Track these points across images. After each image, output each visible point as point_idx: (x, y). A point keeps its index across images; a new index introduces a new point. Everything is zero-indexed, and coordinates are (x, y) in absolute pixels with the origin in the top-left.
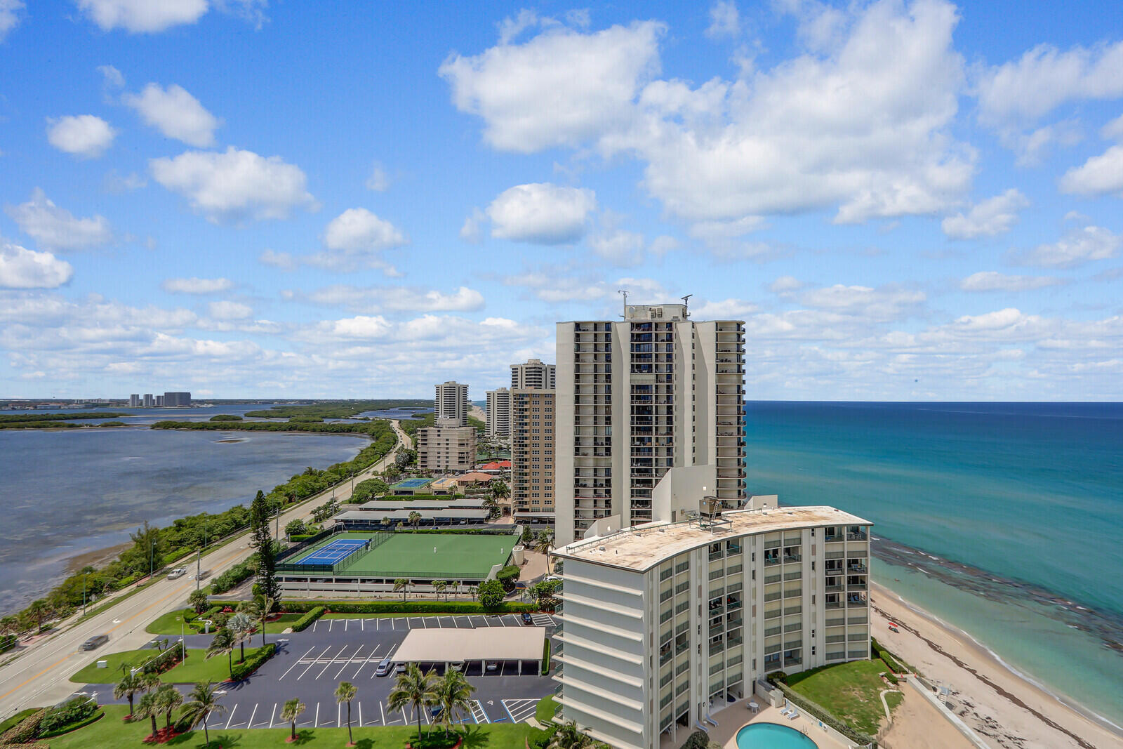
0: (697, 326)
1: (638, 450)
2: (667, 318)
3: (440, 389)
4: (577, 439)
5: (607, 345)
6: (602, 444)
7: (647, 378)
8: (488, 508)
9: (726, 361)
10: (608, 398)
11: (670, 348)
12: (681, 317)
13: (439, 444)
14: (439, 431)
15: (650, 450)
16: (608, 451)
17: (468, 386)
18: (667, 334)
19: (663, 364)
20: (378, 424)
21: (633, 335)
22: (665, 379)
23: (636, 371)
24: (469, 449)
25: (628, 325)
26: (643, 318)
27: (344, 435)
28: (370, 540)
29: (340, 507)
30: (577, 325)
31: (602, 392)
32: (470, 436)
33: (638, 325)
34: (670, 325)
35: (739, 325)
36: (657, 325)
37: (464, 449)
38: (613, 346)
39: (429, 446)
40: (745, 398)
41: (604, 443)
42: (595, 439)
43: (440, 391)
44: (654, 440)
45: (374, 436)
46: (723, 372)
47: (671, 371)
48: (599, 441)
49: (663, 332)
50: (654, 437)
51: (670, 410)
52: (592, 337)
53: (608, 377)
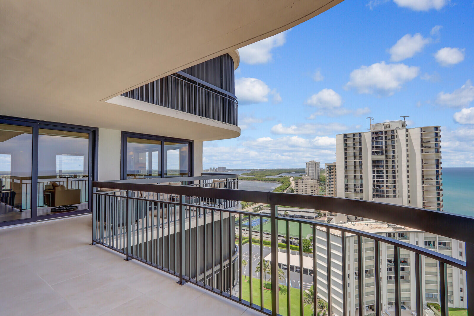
0: (410, 131)
1: (377, 191)
2: (393, 128)
3: (308, 164)
4: (346, 185)
5: (360, 143)
6: (358, 187)
7: (381, 157)
8: (316, 213)
9: (428, 147)
10: (361, 167)
11: (393, 143)
12: (401, 127)
13: (303, 186)
14: (302, 181)
15: (383, 191)
16: (361, 191)
17: (320, 162)
18: (392, 136)
19: (390, 150)
20: (285, 178)
21: (373, 138)
22: (391, 157)
23: (375, 154)
24: (315, 189)
25: (370, 134)
26: (379, 129)
27: (271, 182)
28: (267, 220)
29: (263, 208)
30: (345, 136)
31: (358, 164)
32: (315, 183)
33: (376, 133)
34: (393, 131)
35: (436, 128)
36: (386, 132)
37: (313, 189)
38: (363, 143)
39: (299, 187)
40: (442, 166)
41: (360, 187)
42: (355, 185)
43: (308, 165)
44: (385, 186)
45: (282, 183)
46: (426, 152)
47: (394, 153)
48: (357, 186)
49: (389, 135)
50: (385, 185)
51: (394, 172)
52: (352, 140)
53: (361, 158)
